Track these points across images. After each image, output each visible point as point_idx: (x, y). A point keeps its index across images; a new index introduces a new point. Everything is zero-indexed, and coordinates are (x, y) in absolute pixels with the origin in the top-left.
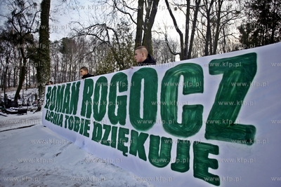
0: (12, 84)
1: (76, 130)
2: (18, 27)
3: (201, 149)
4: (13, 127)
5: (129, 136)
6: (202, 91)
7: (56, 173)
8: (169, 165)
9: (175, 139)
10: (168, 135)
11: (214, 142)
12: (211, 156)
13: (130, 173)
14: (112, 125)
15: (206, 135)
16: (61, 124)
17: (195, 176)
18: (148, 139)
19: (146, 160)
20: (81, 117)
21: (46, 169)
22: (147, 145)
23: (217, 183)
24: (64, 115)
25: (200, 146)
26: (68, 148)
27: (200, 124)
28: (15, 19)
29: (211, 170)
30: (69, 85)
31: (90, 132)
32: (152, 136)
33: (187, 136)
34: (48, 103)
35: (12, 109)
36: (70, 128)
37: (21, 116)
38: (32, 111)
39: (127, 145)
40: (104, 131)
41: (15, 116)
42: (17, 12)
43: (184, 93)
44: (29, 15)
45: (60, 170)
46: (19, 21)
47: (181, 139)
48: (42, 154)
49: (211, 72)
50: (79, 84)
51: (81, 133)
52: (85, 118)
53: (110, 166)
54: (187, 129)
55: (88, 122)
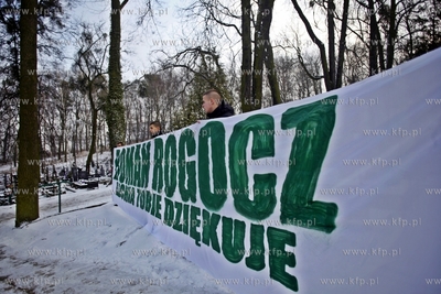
0: (84, 147)
1: (148, 210)
2: (86, 69)
3: (277, 238)
4: (80, 207)
5: (200, 218)
6: (273, 155)
7: (114, 268)
8: (244, 260)
9: (248, 222)
10: (241, 218)
11: (290, 228)
12: (288, 248)
13: (201, 270)
14: (183, 203)
15: (281, 218)
16: (132, 201)
17: (271, 276)
18: (221, 222)
19: (219, 252)
20: (152, 192)
21: (105, 261)
22: (219, 230)
23: (295, 288)
24: (136, 188)
25: (274, 232)
26: (135, 234)
27: (273, 202)
28: (82, 59)
29: (288, 269)
30: (138, 147)
31: (162, 212)
32: (224, 218)
33: (261, 218)
34: (118, 172)
35: (81, 182)
36: (142, 207)
37: (92, 192)
38: (105, 183)
39: (200, 230)
40: (175, 210)
41: (84, 191)
42: (84, 50)
43: (253, 158)
44: (98, 51)
45: (120, 264)
46: (87, 62)
47: (255, 223)
48: (105, 243)
49: (284, 126)
50: (149, 145)
51: (152, 213)
52: (156, 192)
53: (181, 261)
54: (260, 209)
55: (159, 198)
